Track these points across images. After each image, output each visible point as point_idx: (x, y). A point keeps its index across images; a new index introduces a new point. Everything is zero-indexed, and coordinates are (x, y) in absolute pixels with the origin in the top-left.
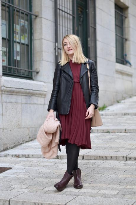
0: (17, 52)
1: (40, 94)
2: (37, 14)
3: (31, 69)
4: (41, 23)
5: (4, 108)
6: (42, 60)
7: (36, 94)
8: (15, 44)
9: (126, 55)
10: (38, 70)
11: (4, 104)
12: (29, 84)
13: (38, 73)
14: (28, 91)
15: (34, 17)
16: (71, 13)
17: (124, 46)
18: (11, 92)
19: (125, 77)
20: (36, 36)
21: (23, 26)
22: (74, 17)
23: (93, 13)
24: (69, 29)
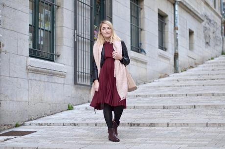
0: (41, 38)
1: (60, 75)
2: (59, 5)
3: (53, 52)
4: (62, 12)
5: (30, 84)
6: (63, 45)
7: (57, 74)
8: (39, 31)
9: (141, 44)
10: (59, 54)
11: (30, 81)
12: (52, 65)
13: (58, 56)
14: (50, 71)
15: (56, 7)
16: (89, 5)
17: (139, 35)
18: (36, 71)
19: (139, 64)
20: (58, 23)
21: (47, 15)
22: (91, 8)
23: (109, 4)
24: (87, 19)
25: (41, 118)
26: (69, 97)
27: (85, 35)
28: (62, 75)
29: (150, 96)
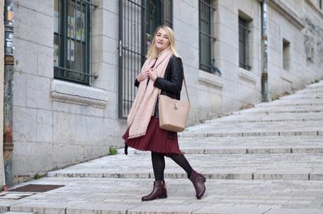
0: (71, 52)
1: (99, 104)
2: (96, 4)
3: (88, 73)
4: (102, 15)
5: (55, 118)
6: (102, 62)
7: (94, 104)
8: (69, 41)
9: (214, 60)
10: (96, 75)
11: (55, 113)
12: (86, 91)
13: (96, 78)
14: (84, 99)
15: (93, 7)
16: (140, 4)
17: (212, 47)
18: (64, 99)
19: (212, 90)
20: (95, 31)
21: (79, 19)
22: (143, 9)
23: (169, 3)
24: (136, 24)
25: (72, 167)
26: (111, 136)
27: (133, 48)
28: (101, 105)
29: (226, 135)
